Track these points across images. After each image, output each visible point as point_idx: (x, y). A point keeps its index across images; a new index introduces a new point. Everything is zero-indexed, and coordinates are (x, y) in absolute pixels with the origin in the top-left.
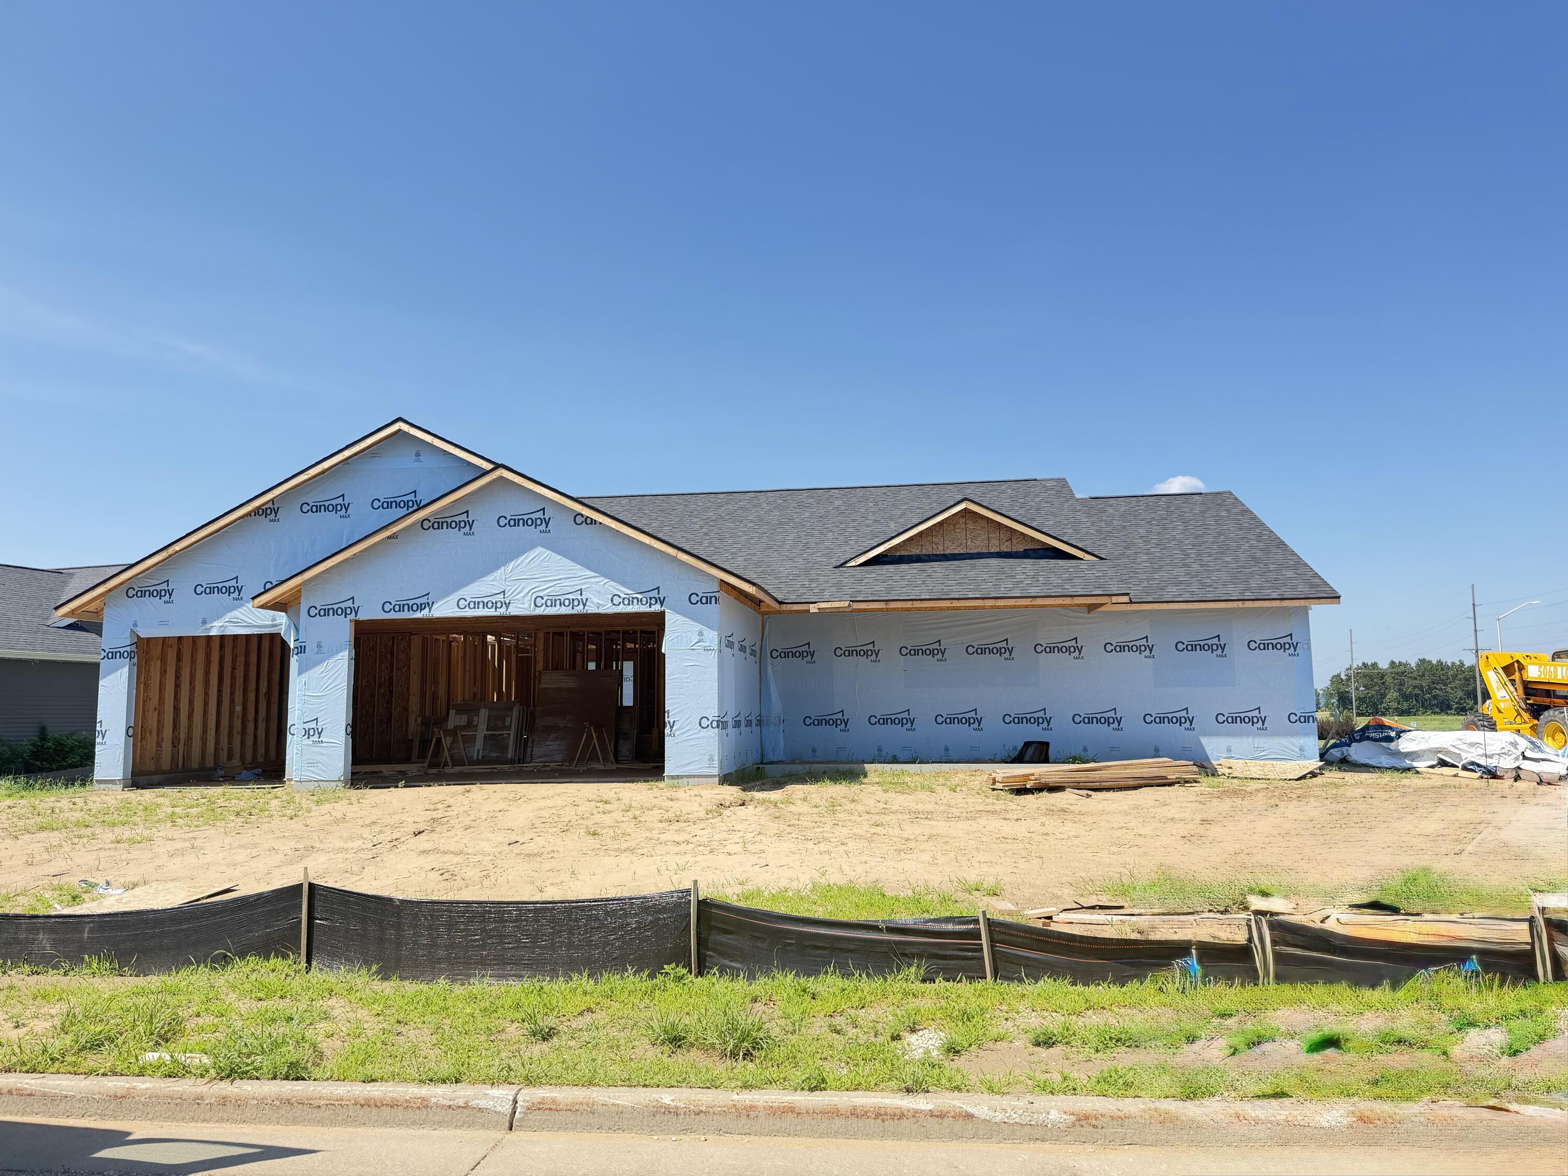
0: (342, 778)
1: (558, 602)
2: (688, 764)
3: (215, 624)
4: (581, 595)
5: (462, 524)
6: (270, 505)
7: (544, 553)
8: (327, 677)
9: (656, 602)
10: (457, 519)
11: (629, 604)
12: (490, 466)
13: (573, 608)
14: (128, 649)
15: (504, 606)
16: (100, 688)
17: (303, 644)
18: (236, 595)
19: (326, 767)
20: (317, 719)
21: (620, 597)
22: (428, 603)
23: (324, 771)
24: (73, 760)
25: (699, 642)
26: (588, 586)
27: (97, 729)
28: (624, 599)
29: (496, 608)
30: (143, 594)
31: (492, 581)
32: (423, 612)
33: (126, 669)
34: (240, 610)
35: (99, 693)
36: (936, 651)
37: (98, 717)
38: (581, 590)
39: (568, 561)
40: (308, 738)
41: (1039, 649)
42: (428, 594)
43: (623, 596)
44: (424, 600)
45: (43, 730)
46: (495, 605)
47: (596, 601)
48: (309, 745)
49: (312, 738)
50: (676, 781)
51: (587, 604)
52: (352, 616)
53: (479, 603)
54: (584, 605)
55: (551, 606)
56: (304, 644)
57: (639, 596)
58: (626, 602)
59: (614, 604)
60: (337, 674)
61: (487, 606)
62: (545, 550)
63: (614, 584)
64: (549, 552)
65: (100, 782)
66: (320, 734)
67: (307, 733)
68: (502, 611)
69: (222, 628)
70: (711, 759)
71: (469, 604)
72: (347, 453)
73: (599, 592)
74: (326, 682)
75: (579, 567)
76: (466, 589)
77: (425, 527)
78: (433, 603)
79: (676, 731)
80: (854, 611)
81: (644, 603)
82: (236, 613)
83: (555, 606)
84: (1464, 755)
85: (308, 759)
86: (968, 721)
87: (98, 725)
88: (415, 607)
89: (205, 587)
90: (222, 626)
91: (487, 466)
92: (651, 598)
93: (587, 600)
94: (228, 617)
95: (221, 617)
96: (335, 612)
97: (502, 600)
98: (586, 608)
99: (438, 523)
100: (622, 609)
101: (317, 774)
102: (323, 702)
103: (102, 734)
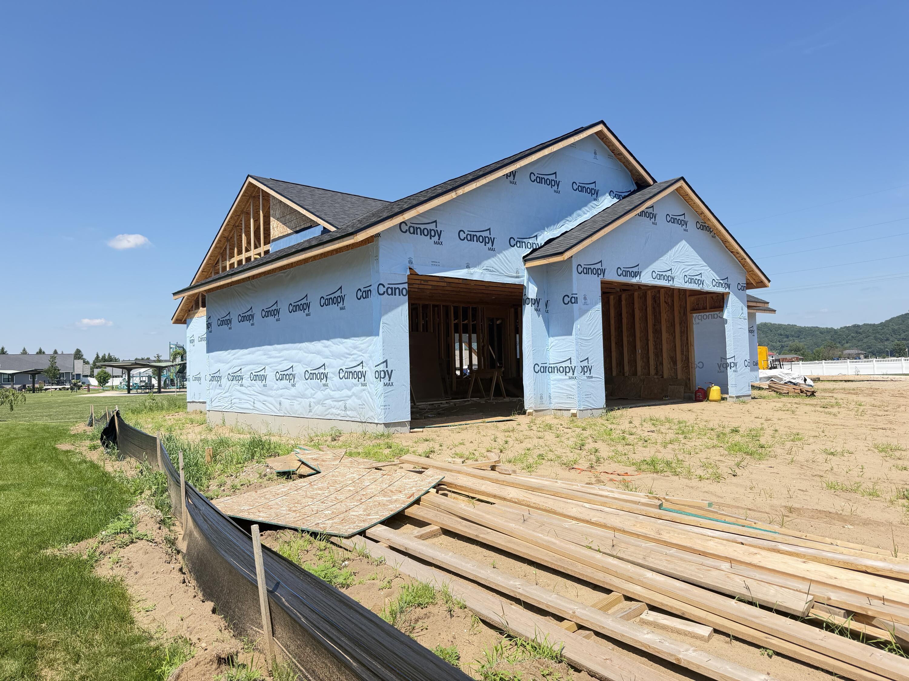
0: (605, 406)
1: (693, 281)
3: (476, 270)
4: (701, 277)
5: (651, 216)
7: (686, 245)
8: (591, 324)
9: (727, 287)
10: (649, 211)
13: (698, 286)
14: (406, 286)
15: (672, 280)
16: (381, 324)
18: (490, 245)
19: (595, 397)
20: (587, 359)
22: (639, 272)
23: (595, 401)
25: (741, 314)
26: (703, 271)
28: (716, 283)
29: (669, 281)
30: (416, 231)
31: (665, 261)
32: (636, 279)
33: (406, 306)
34: (494, 259)
38: (701, 274)
39: (694, 253)
40: (584, 374)
42: (638, 265)
43: (716, 281)
44: (635, 270)
46: (668, 279)
47: (707, 282)
48: (585, 380)
49: (586, 375)
50: (740, 399)
51: (704, 284)
52: (602, 277)
53: (661, 276)
55: (690, 283)
56: (577, 296)
57: (722, 282)
58: (717, 285)
59: (713, 286)
60: (596, 323)
61: (665, 279)
62: (686, 243)
63: (714, 272)
64: (688, 245)
65: (388, 425)
66: (590, 371)
67: (583, 370)
68: (671, 284)
69: (482, 275)
71: (657, 276)
73: (708, 277)
74: (591, 328)
75: (699, 258)
76: (654, 264)
78: (641, 272)
81: (723, 287)
82: (491, 262)
83: (692, 283)
84: (784, 378)
85: (585, 391)
88: (632, 274)
89: (466, 233)
90: (482, 273)
92: (726, 284)
93: (703, 281)
94: (486, 264)
95: (481, 263)
96: (592, 272)
97: (671, 276)
98: (703, 286)
100: (715, 289)
101: (591, 404)
102: (590, 345)
103: (388, 374)
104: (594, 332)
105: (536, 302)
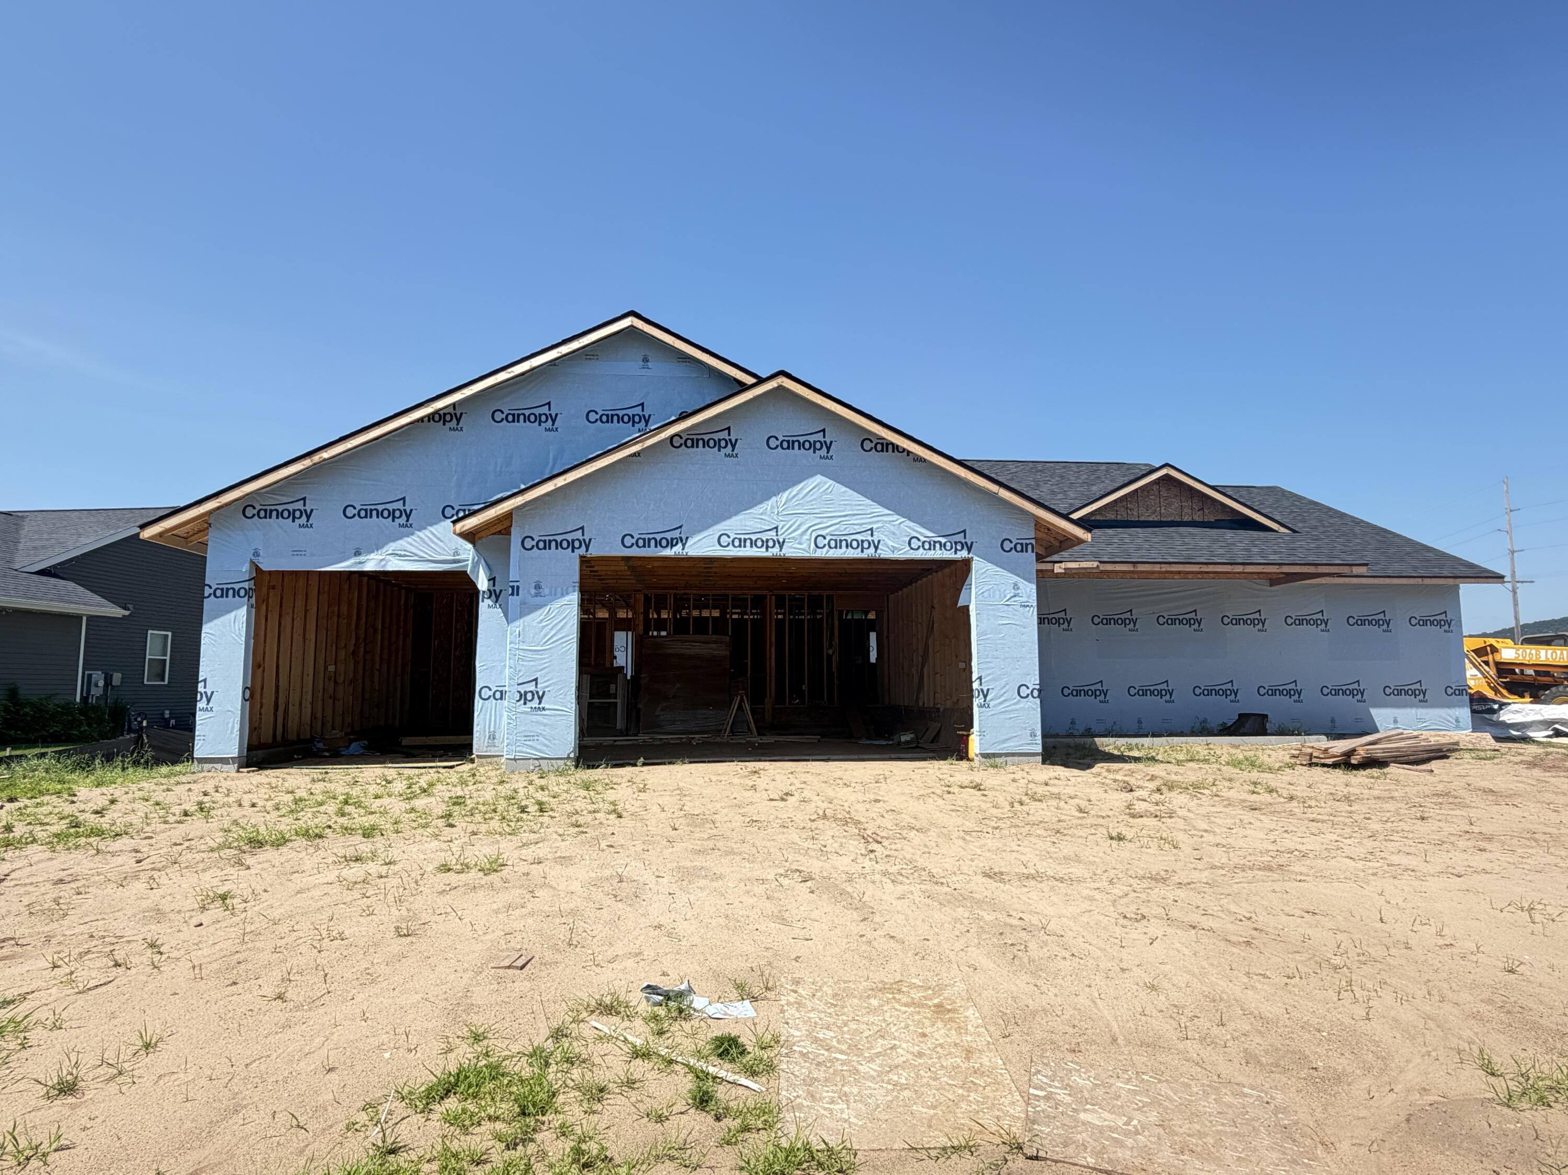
0: (572, 755)
1: (844, 543)
2: (1007, 740)
3: (372, 556)
4: (872, 535)
5: (723, 444)
6: (451, 410)
7: (825, 483)
8: (550, 627)
9: (962, 548)
10: (716, 437)
11: (930, 549)
12: (753, 381)
13: (862, 551)
14: (246, 585)
15: (777, 545)
16: (203, 635)
17: (515, 584)
18: (403, 520)
19: (549, 740)
20: (536, 680)
21: (919, 540)
22: (681, 538)
23: (547, 746)
24: (55, 728)
25: (1015, 596)
26: (879, 525)
27: (199, 690)
28: (924, 543)
29: (767, 547)
30: (268, 514)
31: (762, 514)
32: (675, 549)
33: (243, 611)
34: (409, 539)
35: (203, 642)
36: (1128, 621)
37: (201, 674)
38: (871, 529)
39: (855, 494)
40: (525, 703)
41: (1226, 620)
42: (681, 527)
43: (923, 539)
44: (676, 534)
45: (13, 693)
46: (765, 544)
47: (890, 543)
48: (526, 713)
49: (529, 704)
50: (992, 761)
51: (880, 546)
52: (582, 551)
53: (745, 540)
54: (876, 548)
55: (836, 547)
56: (518, 584)
57: (943, 540)
58: (927, 546)
59: (912, 549)
60: (562, 624)
61: (756, 545)
62: (827, 479)
63: (912, 524)
64: (831, 482)
65: (202, 761)
66: (540, 699)
67: (523, 697)
68: (774, 552)
69: (383, 563)
70: (1033, 735)
71: (733, 541)
72: (565, 349)
73: (894, 534)
74: (548, 633)
75: (869, 502)
76: (728, 522)
77: (676, 445)
78: (687, 538)
79: (991, 700)
80: (1102, 572)
81: (948, 548)
82: (403, 543)
83: (841, 547)
85: (525, 731)
86: (1160, 693)
87: (201, 685)
88: (664, 543)
89: (358, 508)
90: (382, 560)
91: (750, 380)
92: (956, 543)
93: (879, 541)
94: (392, 547)
95: (382, 547)
96: (559, 545)
97: (775, 538)
98: (879, 551)
99: (691, 440)
100: (920, 554)
101: (540, 751)
102: (544, 659)
103: (207, 696)
104: (555, 639)
105: (495, 594)
